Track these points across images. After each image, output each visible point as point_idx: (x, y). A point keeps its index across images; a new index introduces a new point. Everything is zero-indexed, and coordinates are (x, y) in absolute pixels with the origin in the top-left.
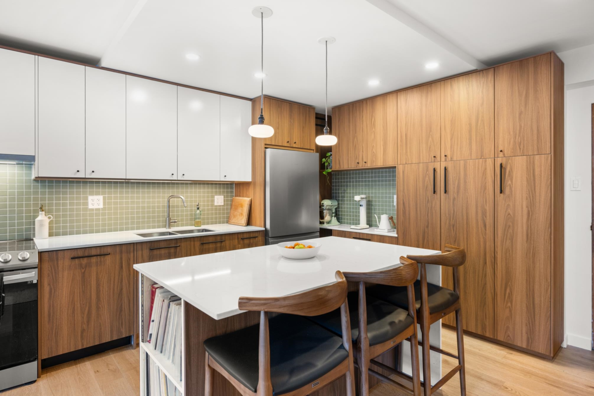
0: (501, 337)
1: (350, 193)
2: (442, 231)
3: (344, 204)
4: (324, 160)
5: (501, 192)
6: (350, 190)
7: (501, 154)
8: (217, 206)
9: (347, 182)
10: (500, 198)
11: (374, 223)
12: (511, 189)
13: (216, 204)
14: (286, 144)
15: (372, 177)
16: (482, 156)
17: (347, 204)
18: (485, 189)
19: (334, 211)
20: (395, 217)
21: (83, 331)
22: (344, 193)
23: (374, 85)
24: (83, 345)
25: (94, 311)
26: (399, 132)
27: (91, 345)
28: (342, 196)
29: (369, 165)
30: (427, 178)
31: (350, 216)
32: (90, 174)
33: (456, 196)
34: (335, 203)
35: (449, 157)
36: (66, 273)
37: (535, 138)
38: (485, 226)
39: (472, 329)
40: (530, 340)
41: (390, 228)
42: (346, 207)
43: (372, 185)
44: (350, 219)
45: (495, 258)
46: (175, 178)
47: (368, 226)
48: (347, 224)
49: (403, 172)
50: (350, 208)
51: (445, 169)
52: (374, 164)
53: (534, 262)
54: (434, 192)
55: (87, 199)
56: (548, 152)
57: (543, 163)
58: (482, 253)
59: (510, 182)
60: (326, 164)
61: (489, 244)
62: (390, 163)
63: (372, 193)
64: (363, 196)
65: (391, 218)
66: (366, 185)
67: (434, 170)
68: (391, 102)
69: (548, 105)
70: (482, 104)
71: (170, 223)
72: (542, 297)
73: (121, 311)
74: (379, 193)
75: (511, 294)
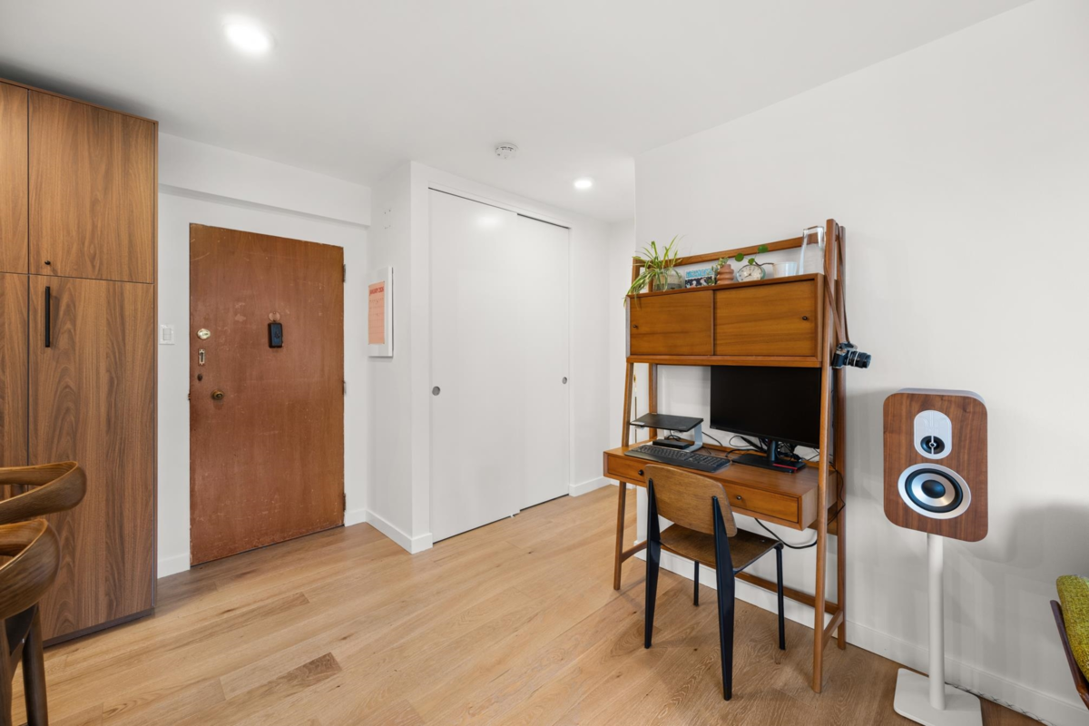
5: (47, 345)
7: (47, 270)
10: (44, 355)
37: (126, 252)
40: (113, 603)
53: (122, 465)
56: (148, 280)
57: (141, 297)
59: (68, 326)
75: (71, 537)
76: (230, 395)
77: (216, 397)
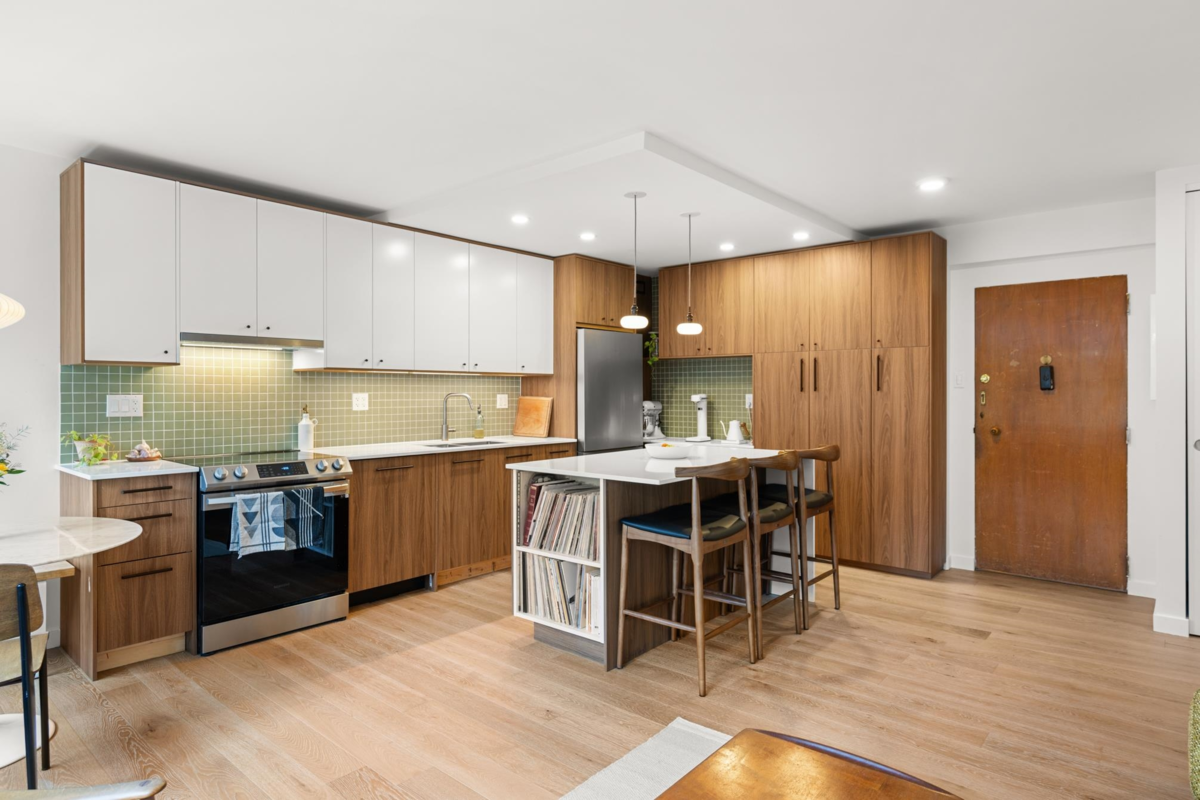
0: (878, 561)
1: (681, 392)
2: (812, 438)
3: (672, 408)
4: (647, 343)
5: (878, 389)
6: (680, 388)
7: (878, 345)
8: (499, 409)
9: (676, 375)
10: (878, 395)
11: (716, 434)
12: (889, 385)
13: (498, 406)
14: (601, 322)
15: (714, 369)
16: (857, 345)
17: (676, 408)
18: (861, 385)
19: (657, 418)
20: (750, 424)
21: (386, 562)
22: (672, 391)
23: (727, 249)
24: (385, 580)
25: (396, 540)
26: (756, 310)
27: (394, 581)
28: (668, 397)
29: (714, 353)
30: (793, 372)
31: (681, 424)
32: (378, 364)
33: (827, 394)
34: (659, 406)
35: (820, 345)
36: (370, 488)
37: (914, 327)
38: (861, 430)
39: (847, 556)
40: (908, 559)
41: (742, 438)
42: (675, 412)
43: (714, 381)
44: (681, 430)
45: (871, 467)
46: (466, 369)
47: (709, 438)
48: (676, 436)
49: (762, 364)
50: (681, 413)
51: (815, 360)
52: (722, 352)
53: (912, 470)
54: (802, 389)
55: (350, 397)
56: (926, 344)
57: (922, 356)
58: (858, 464)
59: (887, 378)
60: (650, 350)
61: (865, 451)
62: (744, 351)
63: (714, 391)
64: (704, 396)
65: (743, 426)
66: (704, 381)
67: (802, 362)
68: (745, 269)
69: (927, 290)
70: (858, 284)
71: (447, 432)
72: (921, 509)
73: (423, 540)
74: (723, 391)
75: (889, 508)
76: (1006, 433)
77: (996, 434)
